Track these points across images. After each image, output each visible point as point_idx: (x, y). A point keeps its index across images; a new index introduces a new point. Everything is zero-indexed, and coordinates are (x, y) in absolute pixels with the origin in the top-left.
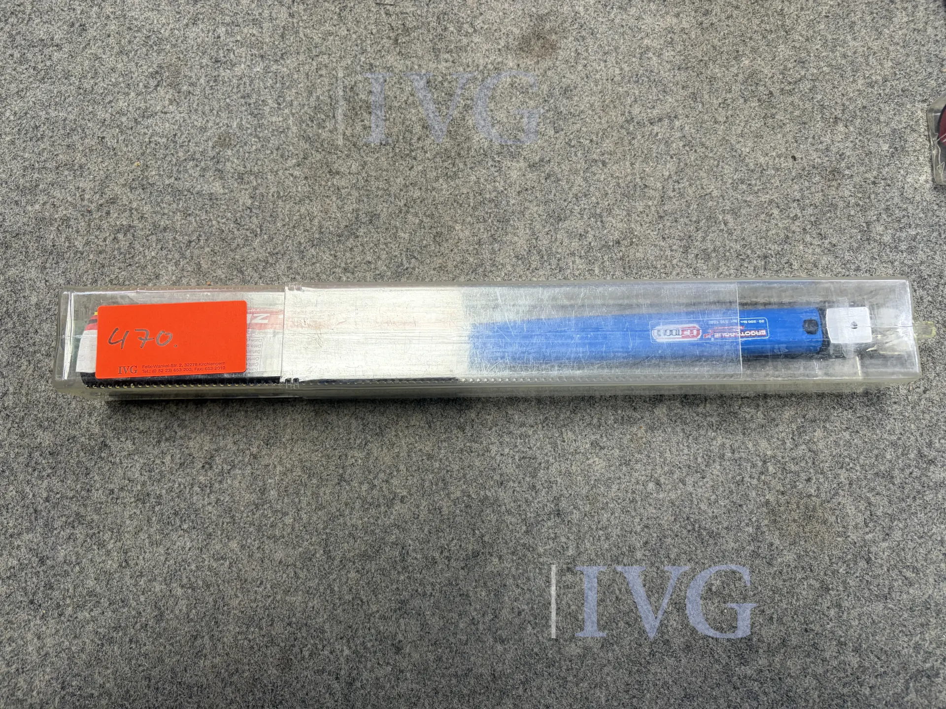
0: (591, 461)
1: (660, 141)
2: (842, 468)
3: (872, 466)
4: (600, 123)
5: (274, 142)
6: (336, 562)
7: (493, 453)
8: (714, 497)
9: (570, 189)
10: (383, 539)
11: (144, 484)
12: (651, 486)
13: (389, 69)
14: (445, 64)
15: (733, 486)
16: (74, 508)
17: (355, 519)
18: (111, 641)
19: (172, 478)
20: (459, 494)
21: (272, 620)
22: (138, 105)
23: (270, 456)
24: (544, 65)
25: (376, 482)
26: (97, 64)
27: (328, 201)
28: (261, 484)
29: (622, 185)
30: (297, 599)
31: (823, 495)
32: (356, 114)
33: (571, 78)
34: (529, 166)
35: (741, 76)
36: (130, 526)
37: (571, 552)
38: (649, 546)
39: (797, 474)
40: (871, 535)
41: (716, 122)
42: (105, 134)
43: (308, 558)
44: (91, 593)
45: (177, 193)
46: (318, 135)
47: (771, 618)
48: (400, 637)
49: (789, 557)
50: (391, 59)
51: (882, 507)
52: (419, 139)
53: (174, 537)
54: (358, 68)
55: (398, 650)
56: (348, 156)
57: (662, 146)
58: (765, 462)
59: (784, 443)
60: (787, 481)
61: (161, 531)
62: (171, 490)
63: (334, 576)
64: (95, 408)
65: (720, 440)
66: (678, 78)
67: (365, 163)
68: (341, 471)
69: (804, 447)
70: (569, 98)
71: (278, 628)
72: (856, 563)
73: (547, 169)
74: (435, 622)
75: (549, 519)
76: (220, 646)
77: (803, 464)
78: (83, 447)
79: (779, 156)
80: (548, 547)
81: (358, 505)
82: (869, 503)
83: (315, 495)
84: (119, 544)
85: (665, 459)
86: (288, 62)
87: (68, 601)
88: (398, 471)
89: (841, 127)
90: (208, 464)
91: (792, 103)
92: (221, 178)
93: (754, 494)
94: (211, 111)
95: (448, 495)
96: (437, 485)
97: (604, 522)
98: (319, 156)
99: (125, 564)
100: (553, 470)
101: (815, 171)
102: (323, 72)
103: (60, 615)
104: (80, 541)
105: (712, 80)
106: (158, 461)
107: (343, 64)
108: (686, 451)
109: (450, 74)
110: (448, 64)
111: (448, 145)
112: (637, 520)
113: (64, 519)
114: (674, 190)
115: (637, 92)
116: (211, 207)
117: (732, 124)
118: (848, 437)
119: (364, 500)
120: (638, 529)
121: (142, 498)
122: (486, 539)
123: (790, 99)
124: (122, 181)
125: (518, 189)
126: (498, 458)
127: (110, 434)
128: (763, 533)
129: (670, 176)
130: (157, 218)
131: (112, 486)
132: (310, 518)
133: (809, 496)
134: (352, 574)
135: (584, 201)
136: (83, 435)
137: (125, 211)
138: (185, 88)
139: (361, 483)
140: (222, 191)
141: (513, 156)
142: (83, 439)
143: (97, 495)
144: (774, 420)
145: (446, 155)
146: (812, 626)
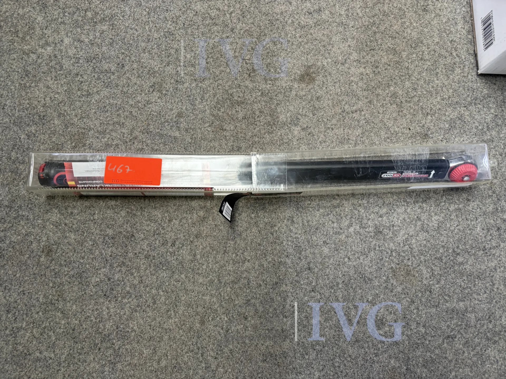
0: (323, 249)
1: (356, 120)
2: (422, 255)
3: (434, 255)
4: (331, 112)
5: (200, 116)
6: (223, 284)
7: (284, 244)
8: (371, 265)
9: (318, 139)
10: (241, 276)
11: (148, 251)
12: (346, 259)
13: (247, 87)
14: (269, 86)
15: (378, 261)
16: (121, 259)
17: (230, 268)
18: (136, 311)
19: (159, 249)
20: (270, 260)
21: (198, 306)
22: (145, 99)
23: (198, 242)
24: (310, 87)
25: (238, 253)
26: (129, 81)
27: (221, 141)
28: (194, 253)
29: (339, 138)
30: (207, 298)
31: (414, 265)
32: (233, 106)
33: (320, 93)
34: (302, 129)
35: (390, 94)
36: (143, 267)
37: (313, 284)
38: (344, 283)
39: (404, 257)
40: (432, 282)
41: (379, 113)
42: (132, 110)
43: (211, 282)
44: (128, 292)
45: (161, 136)
46: (218, 114)
47: (391, 313)
48: (247, 314)
49: (399, 289)
50: (247, 83)
51: (437, 270)
52: (258, 117)
53: (160, 272)
54: (234, 86)
55: (246, 319)
56: (229, 123)
57: (356, 122)
58: (392, 252)
59: (400, 245)
60: (400, 259)
61: (154, 270)
62: (158, 254)
63: (222, 289)
64: (129, 221)
65: (374, 243)
66: (364, 94)
67: (236, 126)
68: (225, 249)
69: (407, 246)
70: (319, 101)
71: (200, 309)
72: (425, 292)
73: (309, 131)
74: (261, 309)
75: (306, 271)
76: (177, 315)
77: (407, 253)
78: (125, 236)
79: (404, 128)
80: (305, 282)
81: (231, 262)
82: (432, 270)
83: (215, 258)
84: (139, 274)
85: (352, 249)
86: (206, 82)
87: (119, 295)
88: (247, 249)
89: (429, 117)
90: (173, 244)
91: (410, 106)
92: (179, 130)
93: (387, 264)
94: (175, 102)
95: (266, 260)
96: (262, 255)
97: (327, 273)
98: (218, 123)
99: (141, 282)
100: (308, 251)
101: (418, 135)
102: (220, 87)
103: (116, 300)
104: (123, 272)
105: (378, 95)
106: (153, 243)
107: (228, 84)
108: (361, 246)
109: (272, 90)
110: (270, 86)
111: (270, 120)
112: (340, 273)
113: (117, 264)
114: (360, 141)
115: (347, 99)
116: (175, 142)
117: (385, 114)
118: (425, 243)
119: (234, 260)
120: (341, 276)
121: (147, 257)
122: (281, 277)
123: (409, 105)
124: (139, 130)
125: (297, 138)
126: (286, 246)
127: (135, 231)
128: (389, 279)
129: (359, 135)
130: (153, 145)
131: (136, 252)
132: (212, 267)
133: (408, 266)
134: (229, 289)
135: (324, 144)
136: (124, 231)
137: (140, 142)
138: (164, 92)
139: (233, 254)
140: (179, 136)
141: (296, 125)
142: (124, 233)
143: (130, 255)
144: (396, 235)
145: (269, 124)
146: (407, 316)
